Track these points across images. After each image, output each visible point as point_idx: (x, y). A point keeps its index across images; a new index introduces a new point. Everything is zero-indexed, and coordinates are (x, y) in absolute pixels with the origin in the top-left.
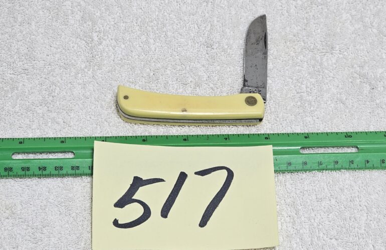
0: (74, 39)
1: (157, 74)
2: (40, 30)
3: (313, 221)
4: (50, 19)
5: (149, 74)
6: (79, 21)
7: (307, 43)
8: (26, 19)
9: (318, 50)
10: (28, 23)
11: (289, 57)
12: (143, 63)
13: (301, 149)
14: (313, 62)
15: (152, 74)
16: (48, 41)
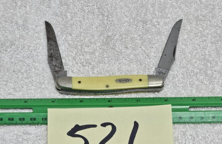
0: (54, 17)
1: (108, 40)
2: (32, 11)
3: (207, 139)
4: (39, 4)
5: (103, 40)
6: (58, 5)
7: (212, 22)
8: (24, 3)
9: (219, 27)
10: (25, 7)
11: (198, 31)
12: (99, 33)
13: (189, 108)
14: (215, 35)
15: (105, 40)
16: (37, 18)
